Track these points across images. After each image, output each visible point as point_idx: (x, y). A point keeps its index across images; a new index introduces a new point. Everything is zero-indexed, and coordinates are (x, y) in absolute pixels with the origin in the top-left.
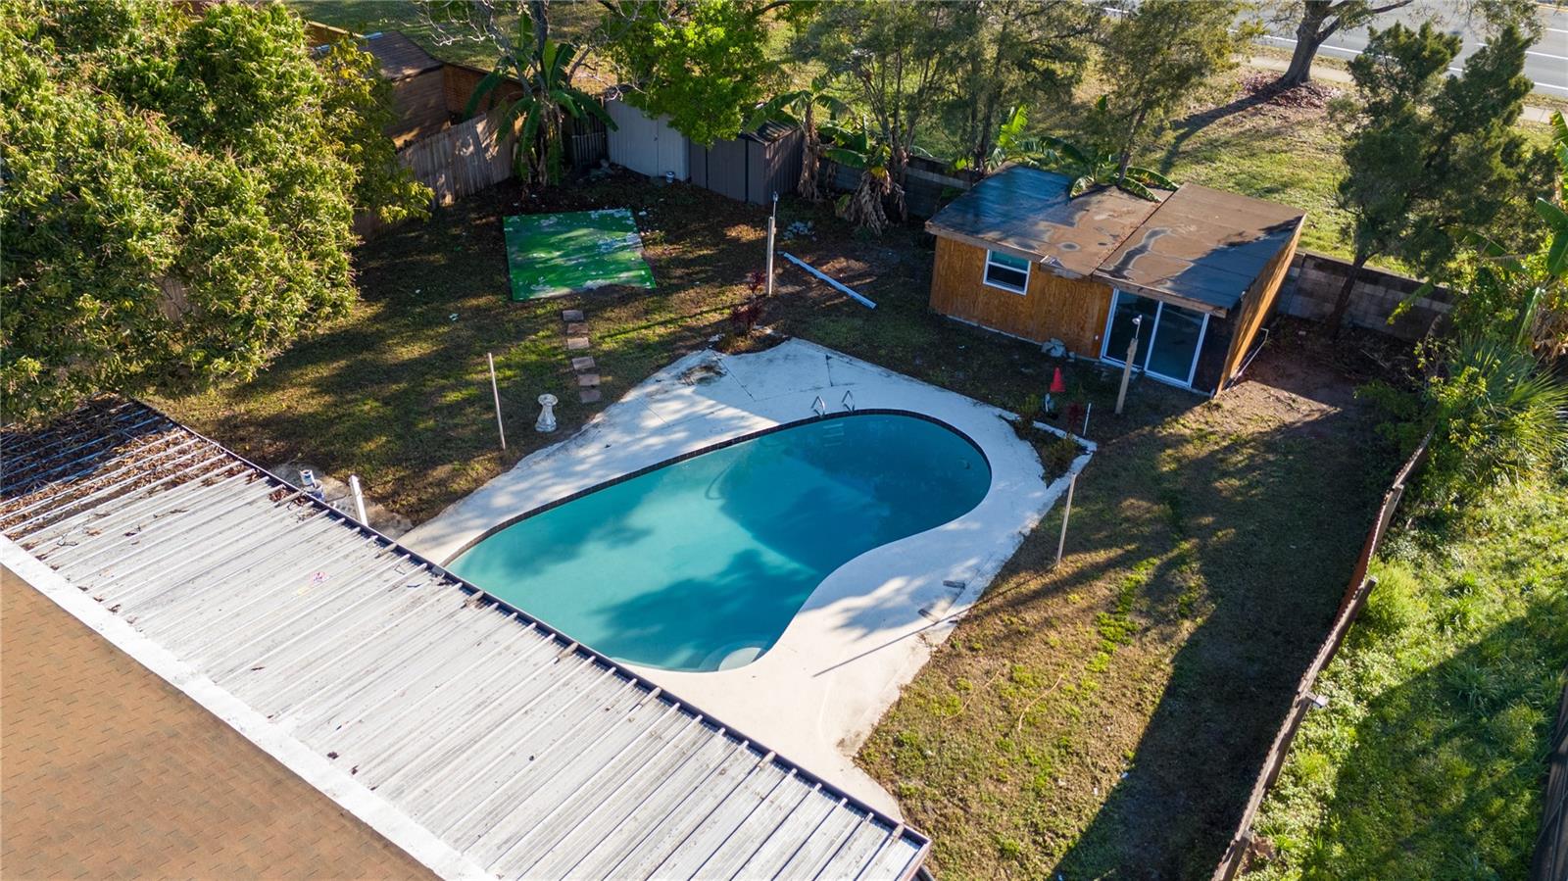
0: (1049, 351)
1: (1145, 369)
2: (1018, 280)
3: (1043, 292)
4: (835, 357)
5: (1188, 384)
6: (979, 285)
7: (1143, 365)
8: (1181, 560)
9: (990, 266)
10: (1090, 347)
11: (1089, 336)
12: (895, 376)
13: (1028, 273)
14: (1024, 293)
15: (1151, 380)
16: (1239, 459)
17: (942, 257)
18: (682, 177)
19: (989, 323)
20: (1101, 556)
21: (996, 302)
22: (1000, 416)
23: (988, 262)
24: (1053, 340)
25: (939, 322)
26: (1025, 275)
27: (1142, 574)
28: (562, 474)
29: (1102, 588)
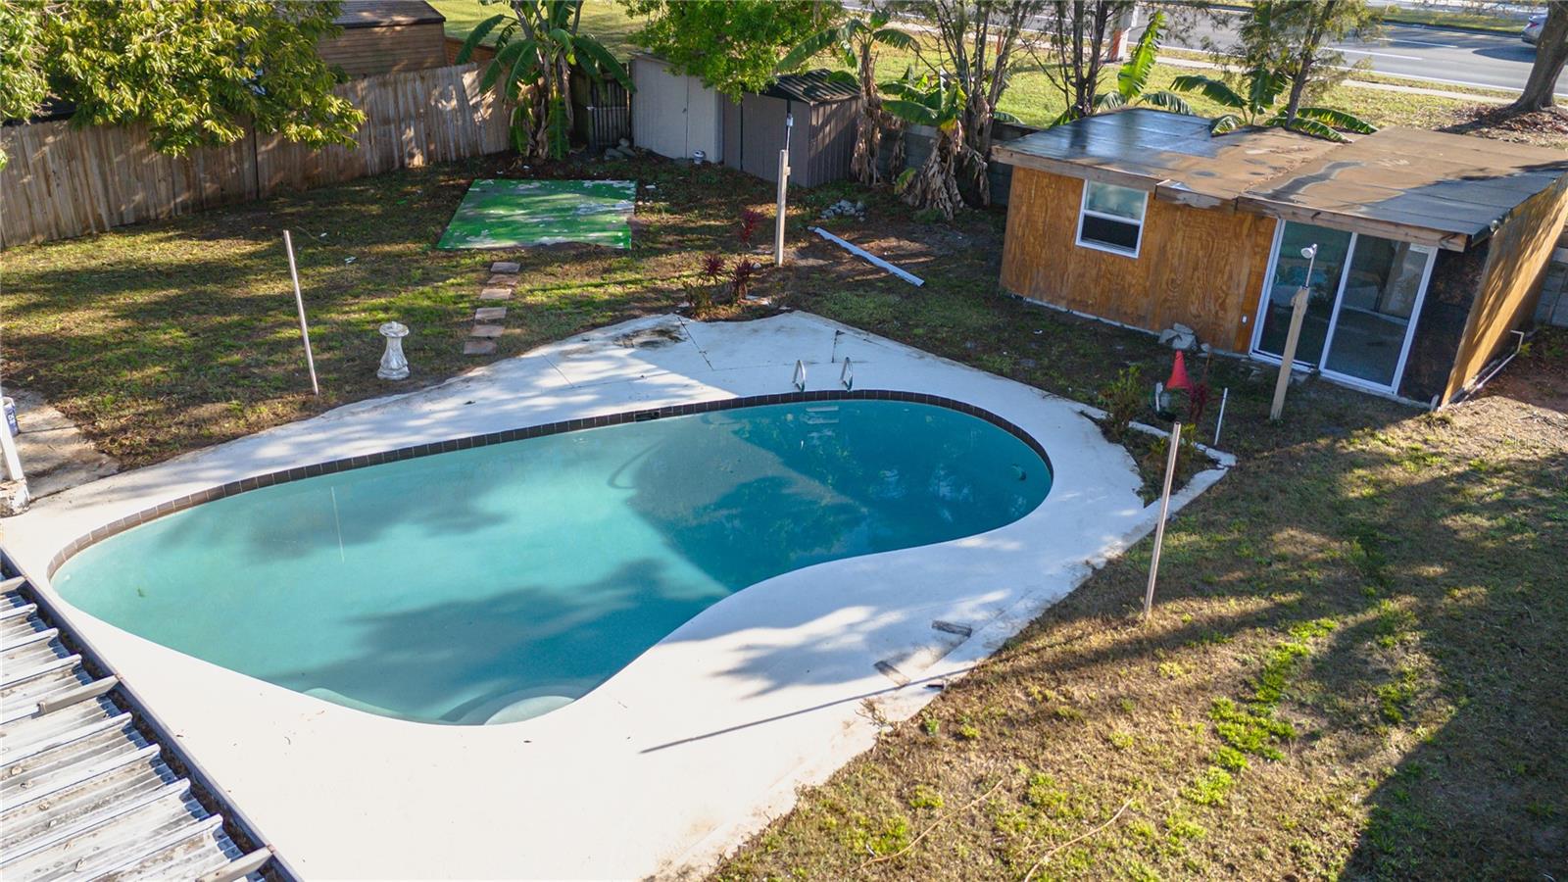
0: (1170, 341)
1: (1322, 367)
2: (1125, 235)
3: (1163, 250)
4: (851, 333)
5: (1391, 390)
6: (1069, 248)
7: (1318, 363)
8: (1386, 626)
9: (1086, 217)
10: (1233, 335)
11: (1232, 319)
12: (930, 358)
13: (1141, 223)
14: (1135, 255)
15: (1330, 385)
16: (1490, 490)
17: (1018, 208)
18: (712, 157)
19: (1084, 307)
20: (1231, 607)
21: (1094, 272)
22: (1082, 413)
23: (1084, 211)
24: (1176, 325)
25: (1012, 305)
26: (1137, 228)
27: (1309, 641)
28: (381, 429)
29: (1227, 657)
